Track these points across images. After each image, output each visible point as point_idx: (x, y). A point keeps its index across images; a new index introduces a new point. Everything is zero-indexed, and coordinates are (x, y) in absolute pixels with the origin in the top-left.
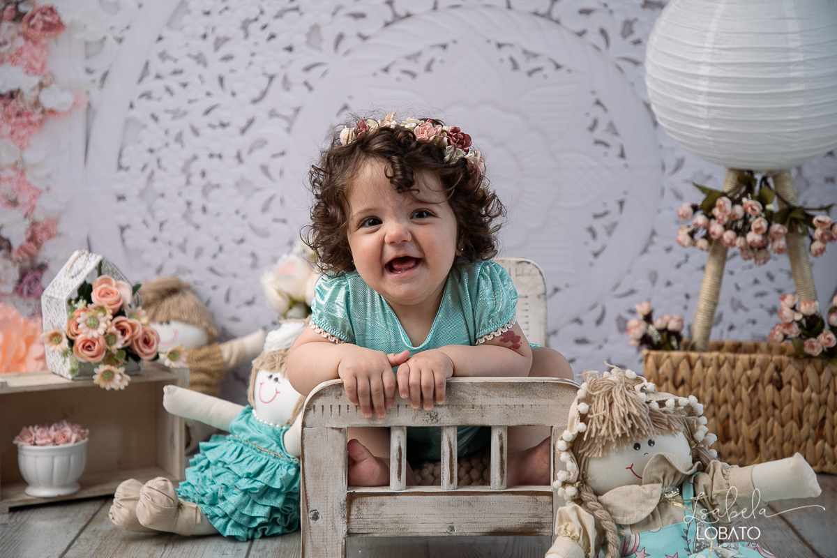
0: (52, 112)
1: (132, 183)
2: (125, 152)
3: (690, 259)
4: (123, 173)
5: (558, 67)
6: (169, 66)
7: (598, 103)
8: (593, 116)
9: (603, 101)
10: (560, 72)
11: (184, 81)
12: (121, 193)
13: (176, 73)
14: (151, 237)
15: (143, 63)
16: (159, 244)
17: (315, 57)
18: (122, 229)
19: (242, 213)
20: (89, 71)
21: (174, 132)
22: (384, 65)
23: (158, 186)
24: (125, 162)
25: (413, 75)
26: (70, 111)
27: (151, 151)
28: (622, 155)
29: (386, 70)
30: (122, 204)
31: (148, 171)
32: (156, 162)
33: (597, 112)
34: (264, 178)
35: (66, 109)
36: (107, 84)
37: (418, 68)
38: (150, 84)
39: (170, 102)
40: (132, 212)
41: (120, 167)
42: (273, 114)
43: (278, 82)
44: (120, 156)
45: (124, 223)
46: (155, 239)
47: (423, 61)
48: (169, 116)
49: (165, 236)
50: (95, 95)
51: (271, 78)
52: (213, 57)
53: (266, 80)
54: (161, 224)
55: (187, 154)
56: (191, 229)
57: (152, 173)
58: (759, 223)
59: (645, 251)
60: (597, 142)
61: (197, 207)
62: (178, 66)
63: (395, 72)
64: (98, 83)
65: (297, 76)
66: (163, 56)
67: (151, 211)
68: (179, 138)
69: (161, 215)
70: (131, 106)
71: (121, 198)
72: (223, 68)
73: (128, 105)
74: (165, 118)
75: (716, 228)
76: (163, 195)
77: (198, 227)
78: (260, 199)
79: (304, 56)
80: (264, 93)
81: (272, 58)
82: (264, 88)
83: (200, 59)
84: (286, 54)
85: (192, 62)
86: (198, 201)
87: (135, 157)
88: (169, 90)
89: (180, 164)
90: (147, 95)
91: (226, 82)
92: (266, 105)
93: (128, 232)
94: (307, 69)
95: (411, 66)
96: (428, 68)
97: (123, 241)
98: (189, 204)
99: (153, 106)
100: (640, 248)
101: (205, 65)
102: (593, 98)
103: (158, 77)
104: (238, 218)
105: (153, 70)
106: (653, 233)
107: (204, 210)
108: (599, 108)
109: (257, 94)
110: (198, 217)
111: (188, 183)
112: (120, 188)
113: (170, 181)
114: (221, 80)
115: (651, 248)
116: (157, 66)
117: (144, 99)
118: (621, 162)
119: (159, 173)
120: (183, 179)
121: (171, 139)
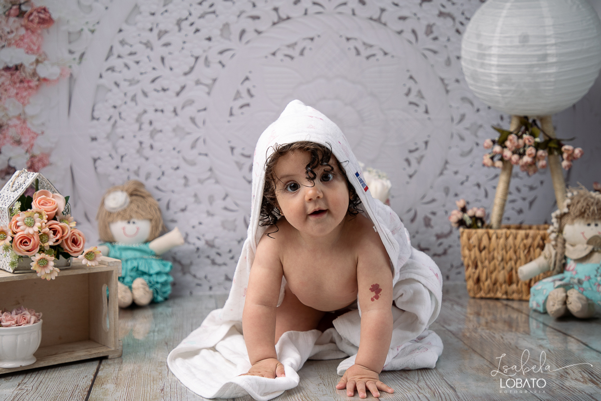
0: (45, 80)
1: (102, 129)
2: (96, 108)
3: (470, 179)
4: (95, 122)
5: (386, 54)
6: (126, 50)
7: (411, 77)
8: (408, 86)
9: (415, 76)
10: (387, 57)
11: (137, 60)
12: (94, 136)
13: (131, 54)
14: (115, 166)
15: (109, 48)
16: (120, 170)
17: (226, 44)
18: (95, 160)
19: (178, 149)
20: (71, 52)
21: (130, 95)
22: (273, 51)
23: (119, 131)
24: (96, 114)
25: (292, 58)
26: (58, 79)
27: (115, 107)
28: (427, 112)
29: (274, 54)
30: (95, 143)
31: (112, 121)
32: (118, 114)
33: (411, 84)
34: (193, 126)
35: (55, 78)
36: (84, 61)
37: (295, 53)
38: (114, 61)
39: (127, 74)
40: (102, 149)
41: (93, 118)
42: (198, 83)
43: (201, 61)
44: (93, 110)
45: (96, 157)
46: (117, 167)
47: (298, 49)
48: (127, 83)
49: (125, 165)
50: (76, 69)
51: (197, 58)
52: (157, 44)
53: (193, 60)
54: (122, 157)
55: (139, 109)
56: (143, 160)
57: (116, 122)
58: (531, 150)
59: (441, 174)
60: (411, 103)
61: (146, 145)
62: (133, 50)
63: (279, 56)
64: (77, 60)
65: (214, 58)
66: (123, 43)
67: (115, 148)
68: (134, 98)
69: (121, 151)
70: (101, 76)
71: (94, 139)
72: (164, 51)
73: (99, 75)
74: (124, 85)
75: (507, 153)
76: (123, 137)
77: (147, 159)
78: (189, 140)
79: (219, 44)
80: (192, 69)
81: (197, 45)
82: (192, 65)
83: (148, 45)
84: (207, 42)
85: (143, 47)
86: (147, 141)
87: (103, 111)
88: (126, 66)
89: (135, 116)
90: (111, 69)
91: (166, 61)
92: (193, 77)
93: (99, 162)
94: (221, 53)
95: (290, 52)
96: (302, 53)
97: (96, 168)
98: (141, 143)
99: (116, 76)
100: (438, 172)
101: (152, 49)
102: (408, 75)
103: (119, 57)
104: (175, 153)
105: (116, 52)
106: (447, 162)
107: (152, 147)
108: (411, 81)
109: (187, 69)
110: (147, 152)
111: (140, 129)
112: (93, 132)
113: (127, 127)
114: (163, 59)
115: (445, 172)
116: (118, 50)
117: (110, 72)
118: (426, 116)
119: (120, 122)
120: (137, 126)
121: (128, 99)
